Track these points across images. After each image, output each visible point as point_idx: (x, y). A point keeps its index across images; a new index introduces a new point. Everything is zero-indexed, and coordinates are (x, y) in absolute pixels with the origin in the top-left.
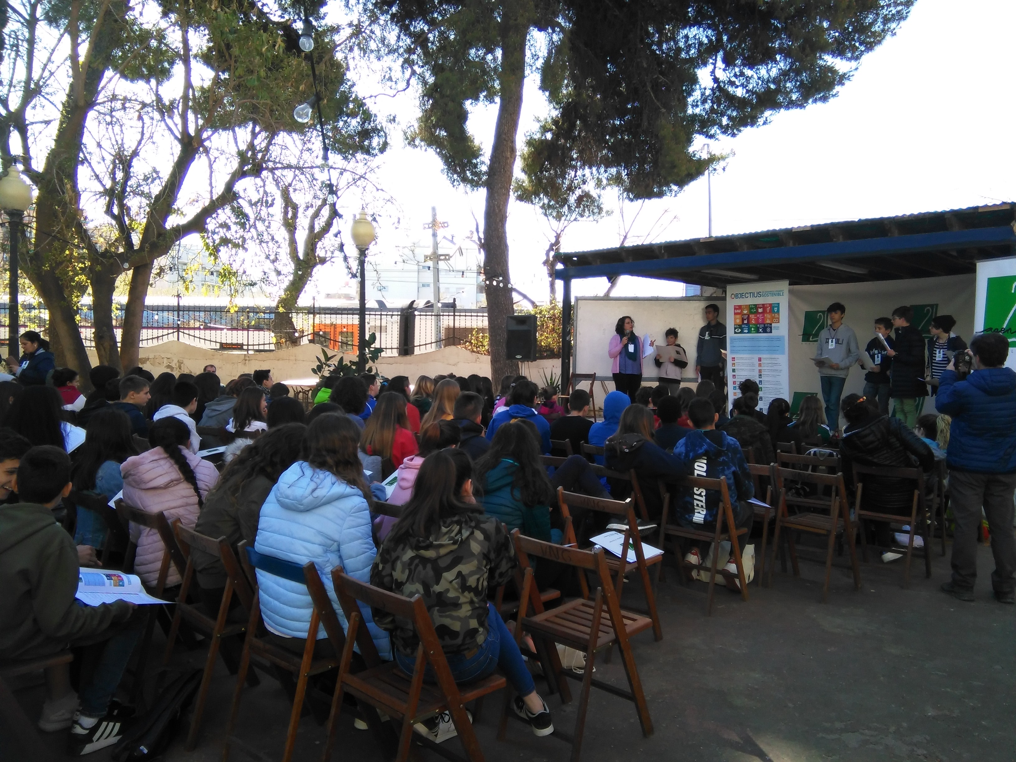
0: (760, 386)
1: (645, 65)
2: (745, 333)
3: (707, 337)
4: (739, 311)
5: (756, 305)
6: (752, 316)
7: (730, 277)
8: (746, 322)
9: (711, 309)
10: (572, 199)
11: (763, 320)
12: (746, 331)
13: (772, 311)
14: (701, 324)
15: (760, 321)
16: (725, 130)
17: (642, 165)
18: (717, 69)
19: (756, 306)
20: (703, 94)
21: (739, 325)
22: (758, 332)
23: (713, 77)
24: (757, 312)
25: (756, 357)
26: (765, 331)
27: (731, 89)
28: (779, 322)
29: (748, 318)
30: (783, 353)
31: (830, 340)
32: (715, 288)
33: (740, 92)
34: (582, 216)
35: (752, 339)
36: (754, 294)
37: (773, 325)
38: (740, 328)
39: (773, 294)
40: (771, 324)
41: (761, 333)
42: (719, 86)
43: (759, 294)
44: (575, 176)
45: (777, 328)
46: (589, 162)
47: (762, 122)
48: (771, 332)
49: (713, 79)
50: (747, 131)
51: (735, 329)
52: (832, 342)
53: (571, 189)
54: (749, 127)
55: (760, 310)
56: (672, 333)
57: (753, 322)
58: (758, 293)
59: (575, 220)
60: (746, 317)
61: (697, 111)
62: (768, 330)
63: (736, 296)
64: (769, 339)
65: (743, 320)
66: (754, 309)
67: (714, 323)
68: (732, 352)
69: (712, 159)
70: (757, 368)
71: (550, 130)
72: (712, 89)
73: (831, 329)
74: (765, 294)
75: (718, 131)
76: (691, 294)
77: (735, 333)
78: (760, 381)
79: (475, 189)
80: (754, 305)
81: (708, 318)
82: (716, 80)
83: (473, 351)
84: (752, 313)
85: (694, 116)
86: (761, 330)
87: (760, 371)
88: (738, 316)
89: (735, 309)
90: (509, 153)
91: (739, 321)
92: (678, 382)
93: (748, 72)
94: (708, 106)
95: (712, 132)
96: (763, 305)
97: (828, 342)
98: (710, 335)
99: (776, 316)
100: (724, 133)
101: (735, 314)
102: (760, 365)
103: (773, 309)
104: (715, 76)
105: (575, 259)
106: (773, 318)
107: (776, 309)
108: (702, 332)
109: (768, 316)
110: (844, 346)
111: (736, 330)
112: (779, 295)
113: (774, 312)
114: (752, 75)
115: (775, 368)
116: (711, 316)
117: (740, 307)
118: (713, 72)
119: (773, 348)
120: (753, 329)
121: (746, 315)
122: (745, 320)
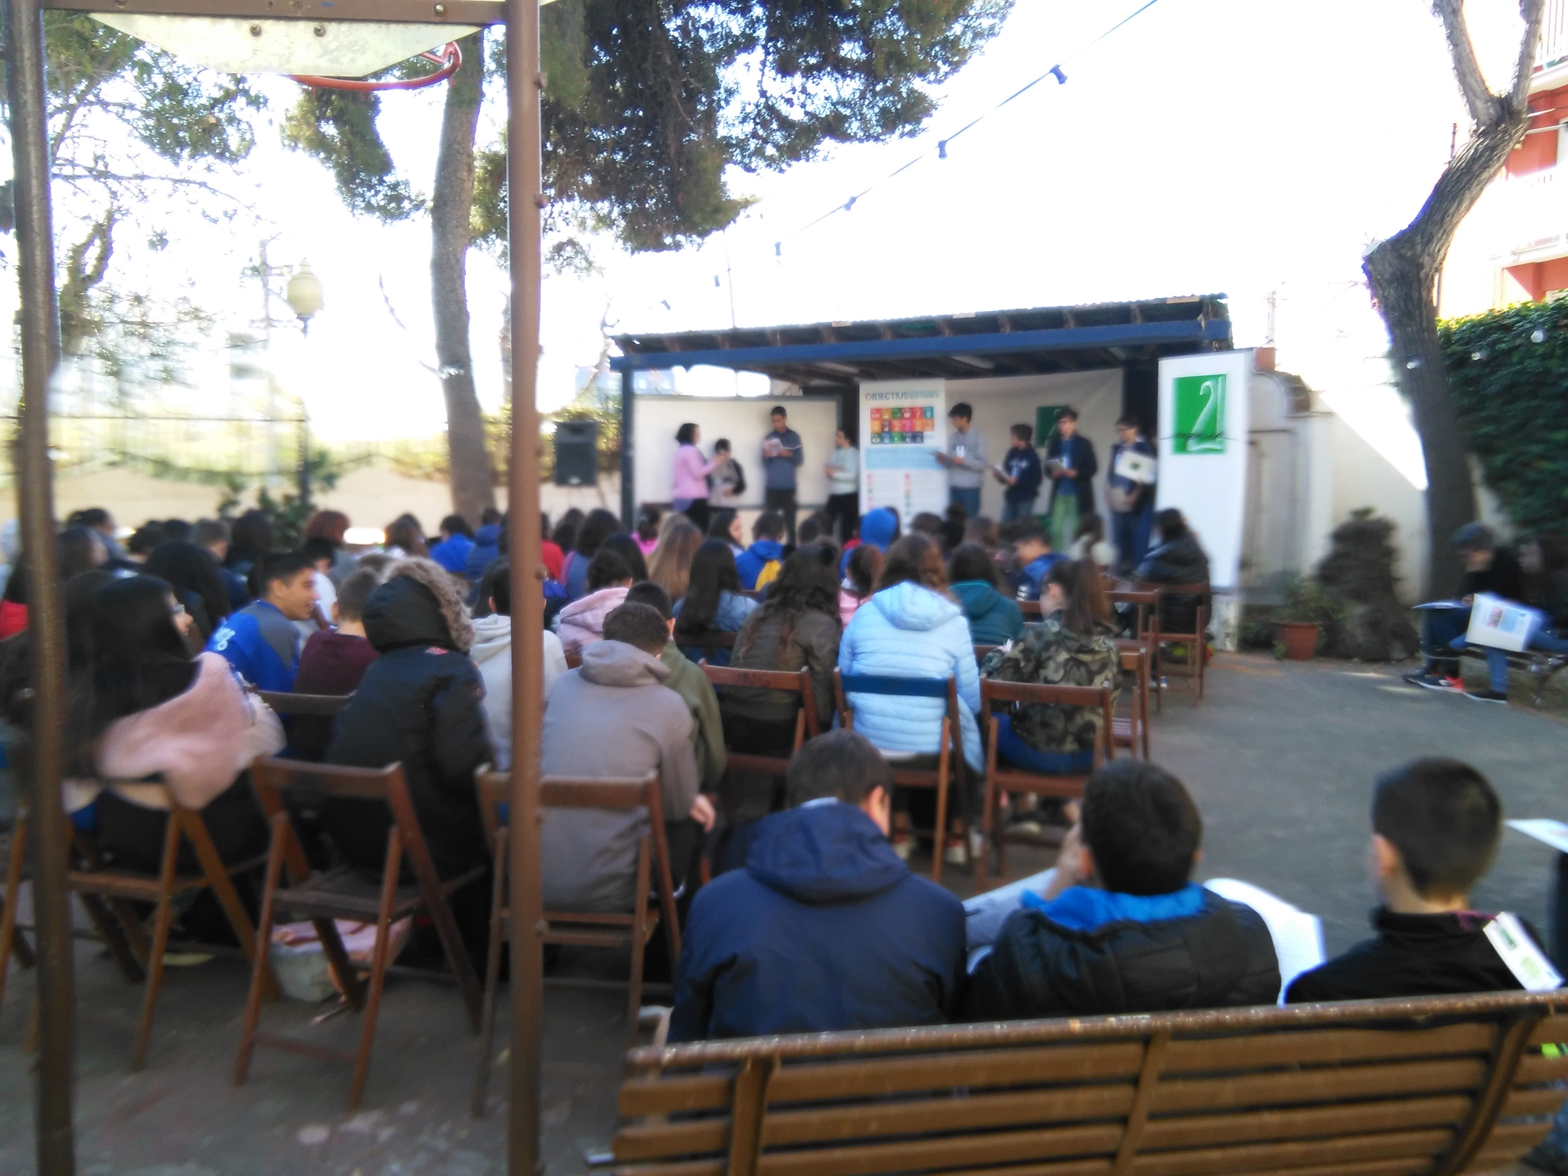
2: (886, 443)
4: (877, 416)
6: (896, 422)
8: (886, 429)
11: (911, 426)
12: (888, 441)
13: (923, 416)
15: (907, 428)
19: (901, 410)
20: (742, 110)
21: (877, 433)
22: (904, 441)
24: (902, 417)
25: (903, 473)
26: (913, 441)
27: (783, 108)
28: (933, 429)
29: (890, 425)
32: (790, 384)
33: (796, 114)
34: (561, 272)
35: (896, 451)
36: (897, 394)
37: (925, 433)
38: (880, 436)
39: (924, 395)
40: (922, 432)
41: (908, 442)
42: (766, 102)
43: (904, 395)
45: (931, 436)
48: (921, 441)
49: (759, 91)
51: (873, 437)
54: (801, 161)
55: (907, 415)
57: (897, 429)
58: (903, 393)
60: (887, 423)
61: (732, 132)
62: (919, 439)
63: (874, 396)
64: (917, 451)
65: (883, 427)
66: (898, 412)
69: (746, 202)
70: (903, 488)
72: (757, 106)
74: (914, 395)
75: (761, 164)
77: (873, 443)
80: (898, 408)
82: (763, 94)
84: (894, 418)
85: (728, 138)
86: (908, 439)
87: (907, 492)
88: (877, 422)
89: (872, 413)
91: (877, 428)
95: (754, 164)
96: (911, 408)
99: (929, 422)
100: (769, 166)
101: (873, 419)
102: (907, 484)
103: (924, 414)
104: (762, 87)
105: (638, 343)
106: (925, 424)
107: (929, 414)
109: (917, 422)
111: (874, 440)
112: (932, 396)
113: (926, 417)
115: (930, 486)
117: (878, 411)
118: (759, 82)
120: (896, 438)
121: (886, 421)
122: (886, 427)
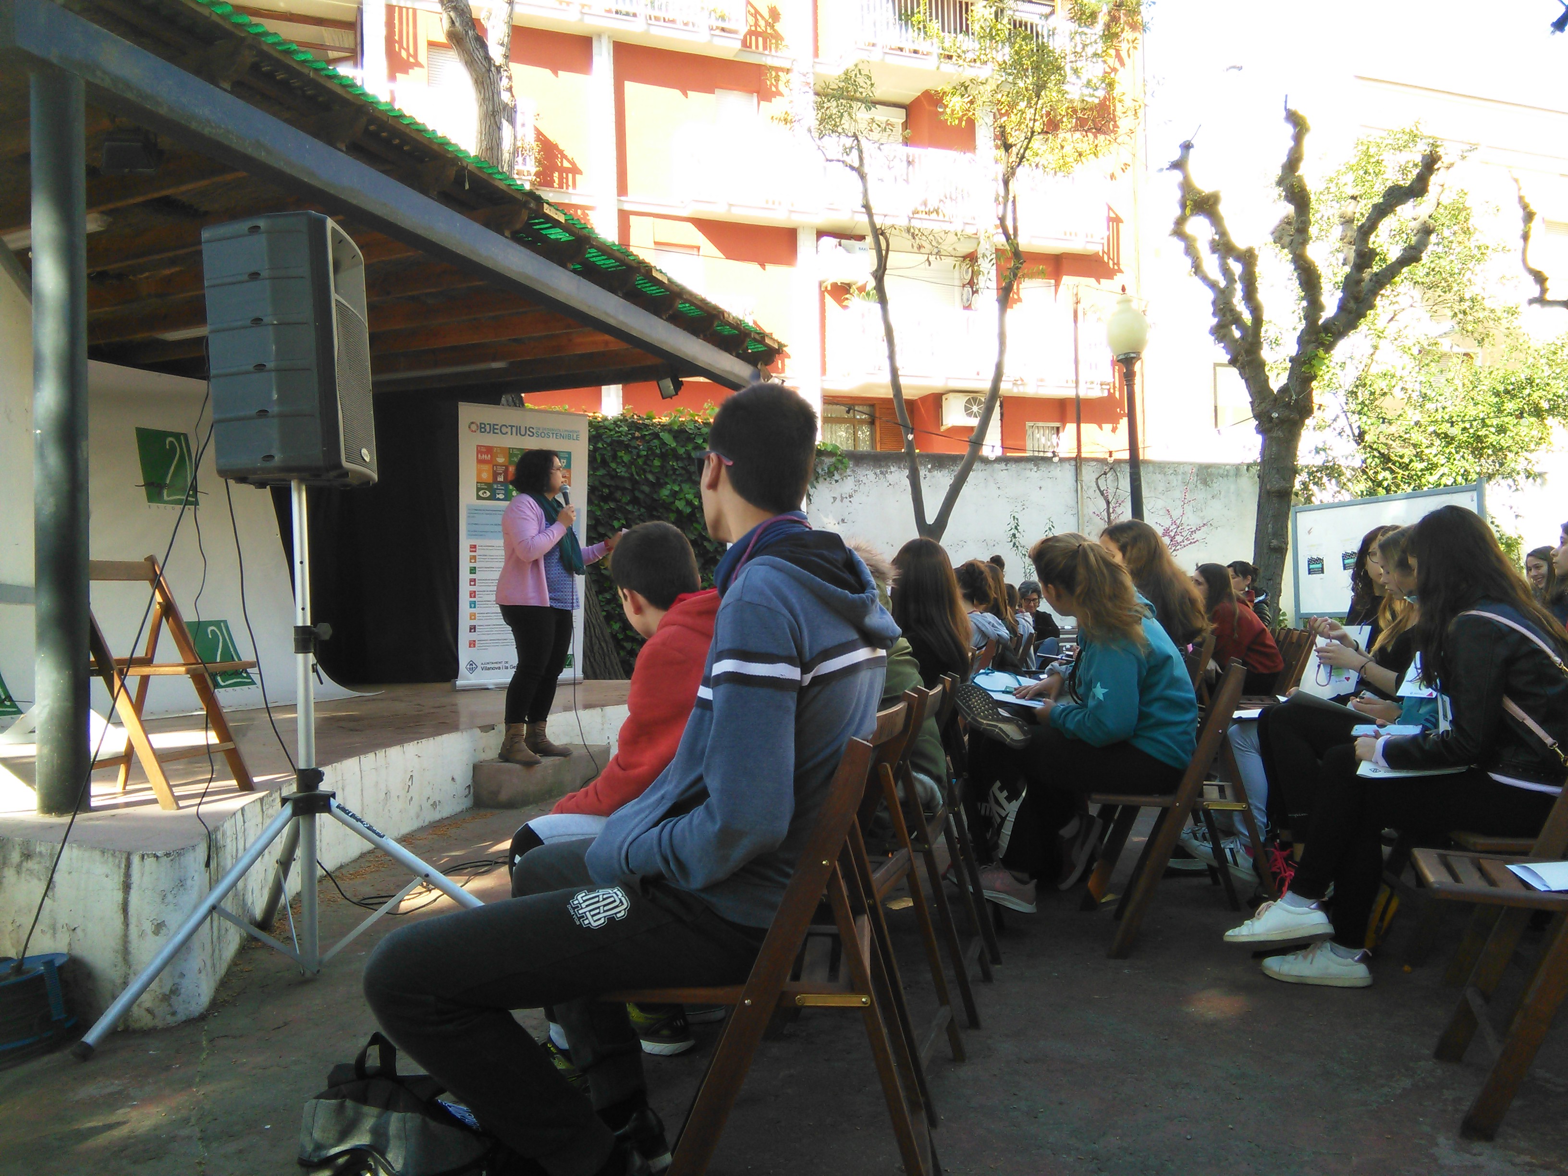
2: (499, 499)
4: (488, 458)
8: (499, 478)
12: (501, 496)
21: (486, 484)
38: (488, 489)
39: (558, 435)
43: (530, 428)
51: (478, 490)
60: (500, 470)
65: (495, 475)
68: (472, 534)
77: (479, 498)
88: (486, 467)
89: (478, 452)
91: (486, 476)
101: (480, 462)
111: (480, 493)
112: (569, 437)
117: (489, 450)
121: (499, 466)
122: (500, 474)
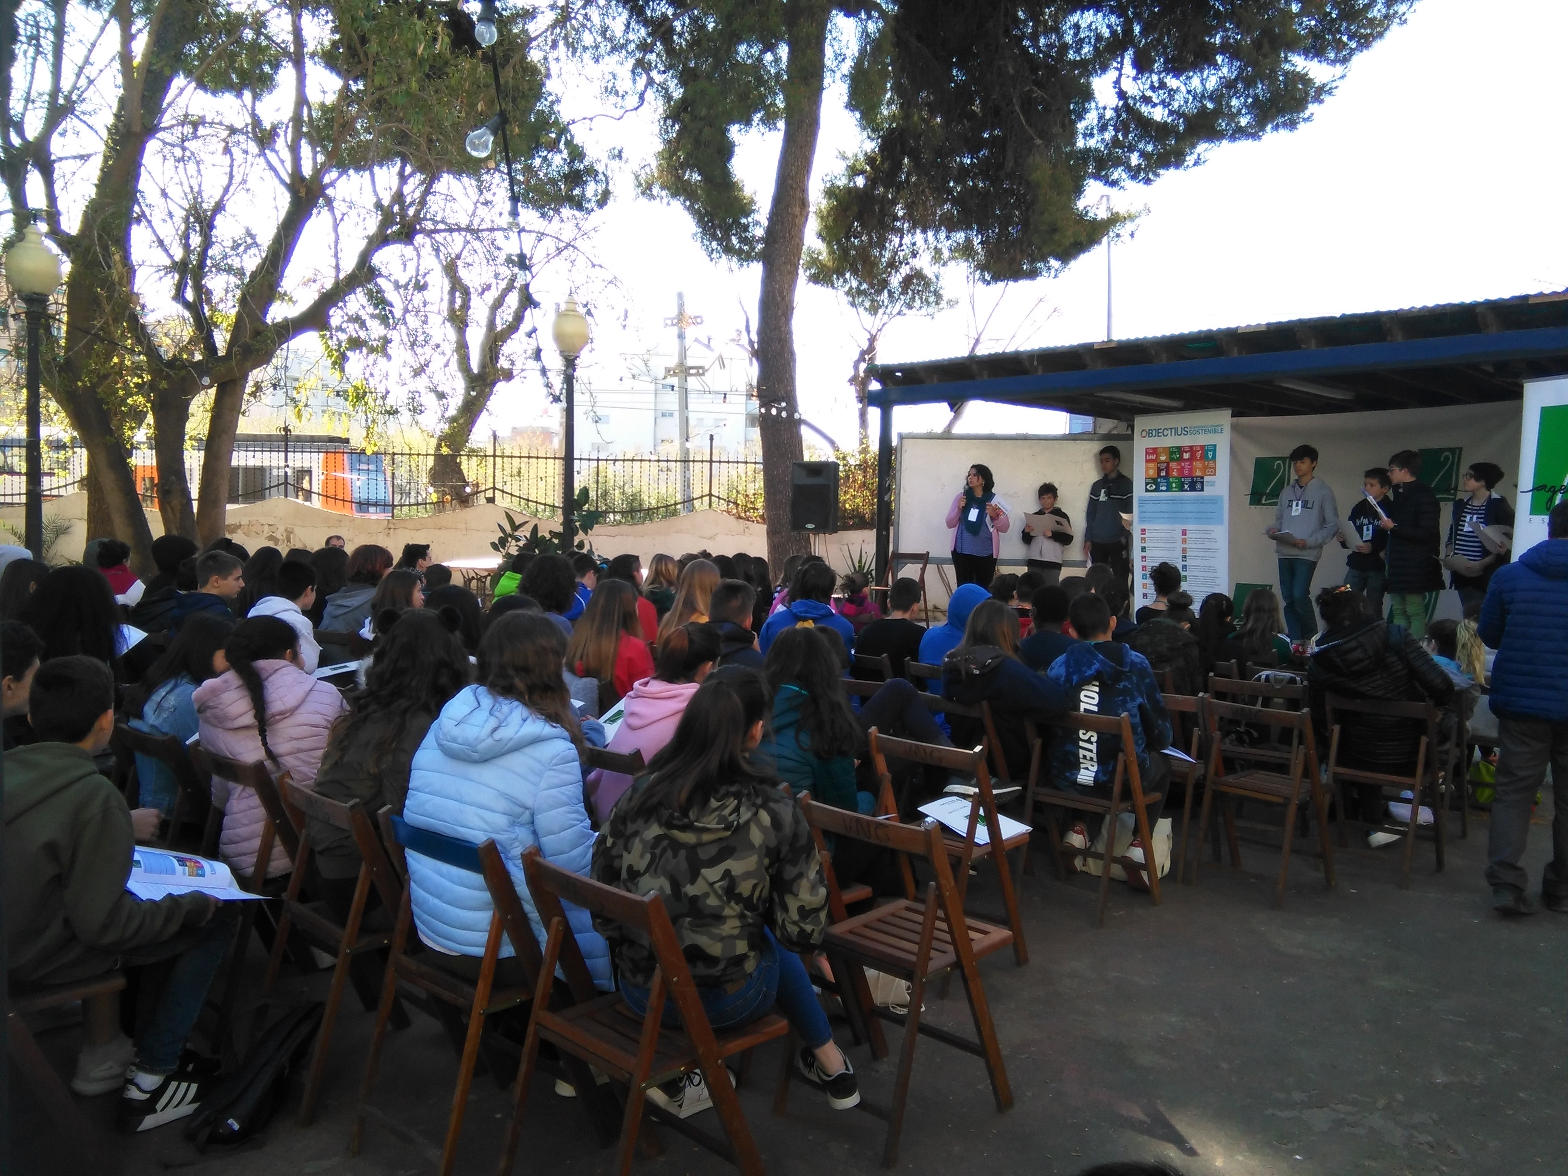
0: (1183, 573)
1: (1011, 71)
2: (1162, 491)
3: (1103, 497)
4: (1153, 457)
5: (1179, 448)
6: (1173, 465)
7: (1141, 403)
8: (1163, 474)
9: (1107, 455)
10: (895, 281)
11: (1191, 470)
12: (1164, 488)
13: (1204, 457)
14: (1093, 476)
15: (1186, 472)
16: (1134, 173)
17: (1004, 228)
18: (1123, 77)
19: (1180, 450)
20: (1101, 117)
21: (1153, 479)
22: (1182, 489)
23: (1117, 90)
24: (1181, 459)
25: (1179, 528)
26: (1193, 488)
27: (1145, 109)
28: (1215, 475)
29: (1167, 468)
30: (1221, 522)
31: (1294, 503)
32: (1115, 421)
33: (1159, 114)
34: (910, 307)
35: (1173, 500)
36: (1176, 429)
37: (1206, 479)
38: (1154, 483)
39: (1207, 431)
40: (1202, 478)
41: (1186, 491)
42: (1126, 105)
44: (901, 245)
45: (1212, 484)
46: (921, 223)
47: (1192, 162)
48: (1202, 490)
49: (1117, 93)
50: (1169, 176)
51: (1147, 484)
52: (1297, 505)
53: (893, 265)
54: (1172, 170)
55: (1186, 456)
56: (1048, 491)
57: (1175, 474)
58: (1183, 429)
59: (899, 313)
60: (1163, 466)
61: (1092, 143)
62: (1198, 486)
63: (1149, 433)
64: (1196, 501)
65: (1159, 470)
66: (1176, 453)
67: (1113, 475)
68: (1142, 520)
69: (1114, 220)
70: (1180, 546)
71: (862, 172)
72: (1116, 110)
73: (1297, 486)
74: (1196, 431)
75: (1124, 176)
76: (1078, 430)
77: (1147, 490)
78: (1184, 567)
79: (745, 264)
80: (1177, 447)
81: (1104, 469)
82: (1122, 95)
83: (740, 518)
84: (1172, 460)
85: (1088, 150)
86: (1186, 487)
87: (1184, 550)
88: (1151, 465)
89: (1147, 453)
90: (798, 209)
91: (1152, 473)
92: (1057, 566)
93: (1172, 82)
94: (1108, 135)
95: (1115, 176)
96: (1191, 447)
97: (1291, 506)
98: (1108, 494)
99: (1211, 464)
100: (1134, 178)
101: (1147, 461)
102: (1184, 541)
103: (1206, 454)
104: (1120, 88)
105: (899, 374)
106: (1206, 467)
107: (1210, 455)
108: (1095, 489)
109: (1198, 464)
110: (1315, 511)
111: (1148, 487)
112: (1215, 431)
113: (1208, 460)
114: (1178, 88)
115: (1208, 545)
116: (1109, 465)
117: (1155, 451)
118: (1117, 82)
119: (1206, 516)
120: (1174, 485)
121: (1163, 462)
122: (1162, 471)
